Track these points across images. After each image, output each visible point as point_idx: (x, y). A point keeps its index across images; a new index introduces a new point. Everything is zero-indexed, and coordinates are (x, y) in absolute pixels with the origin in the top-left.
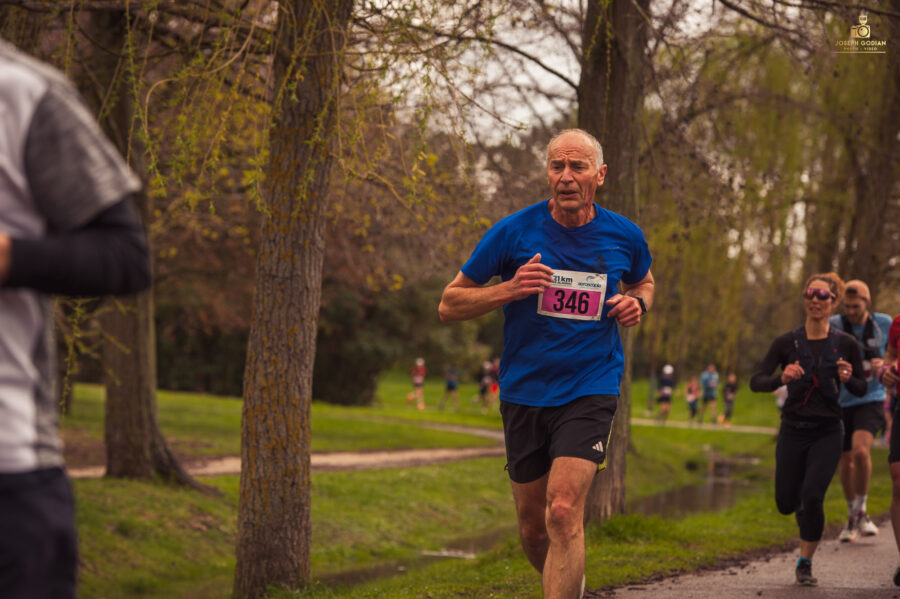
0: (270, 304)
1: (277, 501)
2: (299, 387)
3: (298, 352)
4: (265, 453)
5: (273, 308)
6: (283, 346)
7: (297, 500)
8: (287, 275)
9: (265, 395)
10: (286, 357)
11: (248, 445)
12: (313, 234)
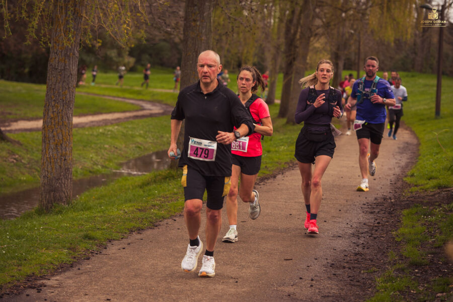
0: (55, 81)
1: (58, 167)
2: (68, 117)
3: (67, 102)
4: (52, 146)
5: (56, 82)
6: (61, 99)
7: (67, 167)
8: (62, 68)
9: (53, 121)
10: (62, 104)
11: (45, 142)
12: (74, 51)
